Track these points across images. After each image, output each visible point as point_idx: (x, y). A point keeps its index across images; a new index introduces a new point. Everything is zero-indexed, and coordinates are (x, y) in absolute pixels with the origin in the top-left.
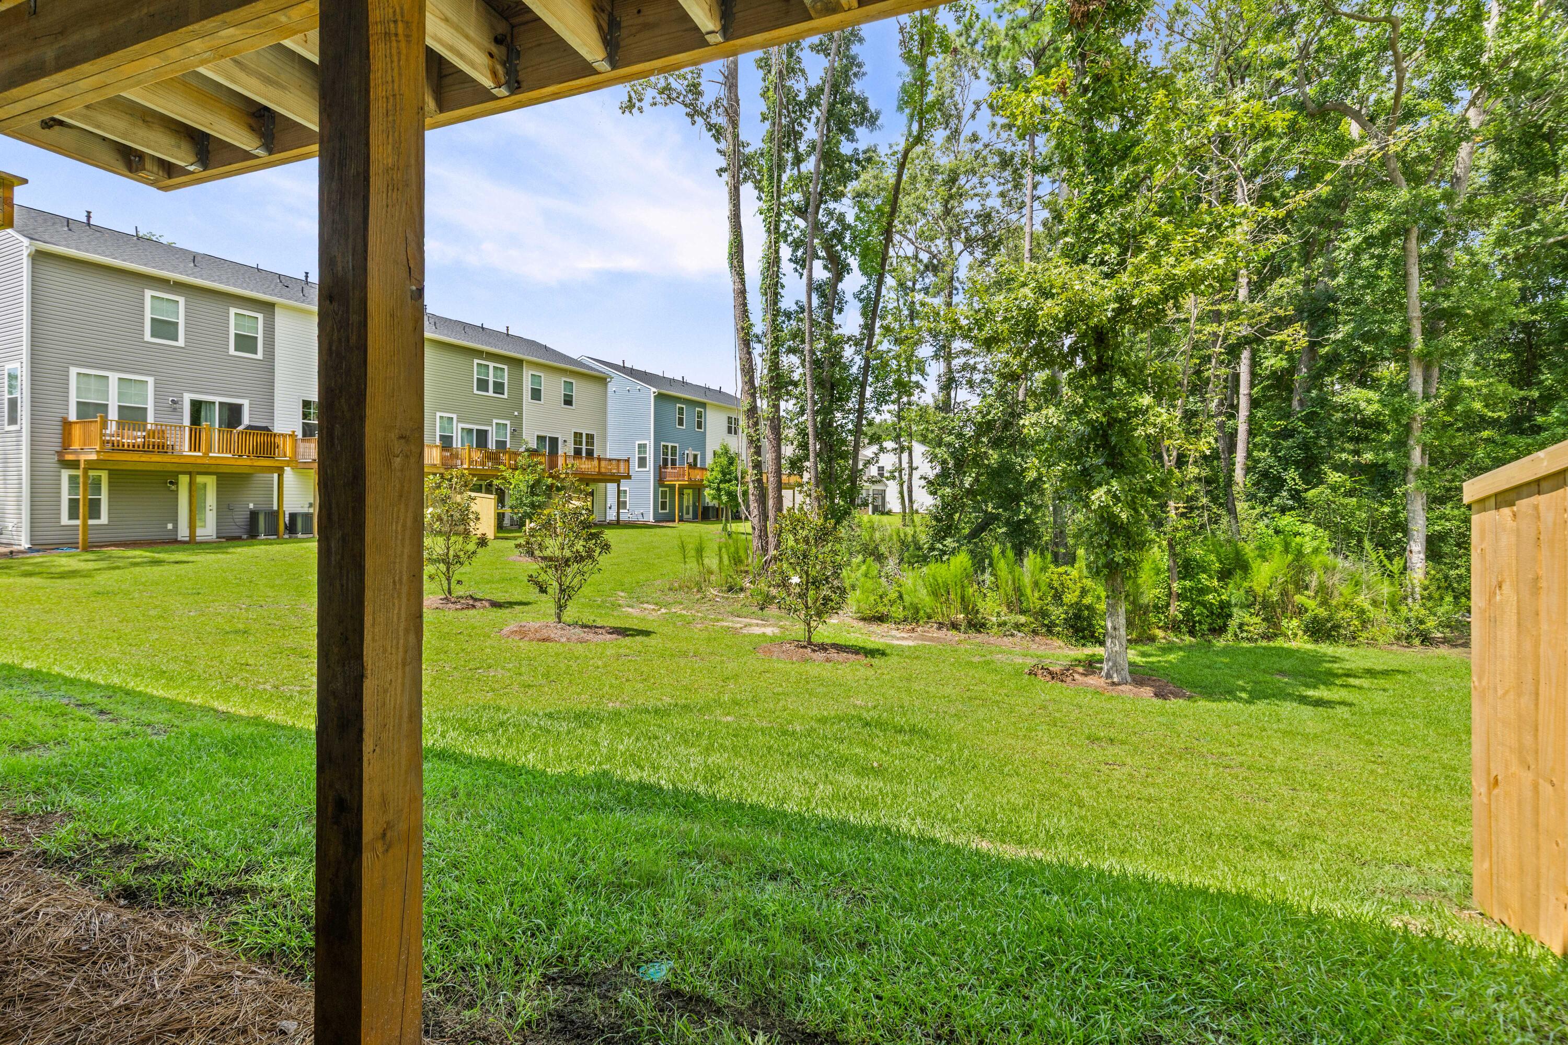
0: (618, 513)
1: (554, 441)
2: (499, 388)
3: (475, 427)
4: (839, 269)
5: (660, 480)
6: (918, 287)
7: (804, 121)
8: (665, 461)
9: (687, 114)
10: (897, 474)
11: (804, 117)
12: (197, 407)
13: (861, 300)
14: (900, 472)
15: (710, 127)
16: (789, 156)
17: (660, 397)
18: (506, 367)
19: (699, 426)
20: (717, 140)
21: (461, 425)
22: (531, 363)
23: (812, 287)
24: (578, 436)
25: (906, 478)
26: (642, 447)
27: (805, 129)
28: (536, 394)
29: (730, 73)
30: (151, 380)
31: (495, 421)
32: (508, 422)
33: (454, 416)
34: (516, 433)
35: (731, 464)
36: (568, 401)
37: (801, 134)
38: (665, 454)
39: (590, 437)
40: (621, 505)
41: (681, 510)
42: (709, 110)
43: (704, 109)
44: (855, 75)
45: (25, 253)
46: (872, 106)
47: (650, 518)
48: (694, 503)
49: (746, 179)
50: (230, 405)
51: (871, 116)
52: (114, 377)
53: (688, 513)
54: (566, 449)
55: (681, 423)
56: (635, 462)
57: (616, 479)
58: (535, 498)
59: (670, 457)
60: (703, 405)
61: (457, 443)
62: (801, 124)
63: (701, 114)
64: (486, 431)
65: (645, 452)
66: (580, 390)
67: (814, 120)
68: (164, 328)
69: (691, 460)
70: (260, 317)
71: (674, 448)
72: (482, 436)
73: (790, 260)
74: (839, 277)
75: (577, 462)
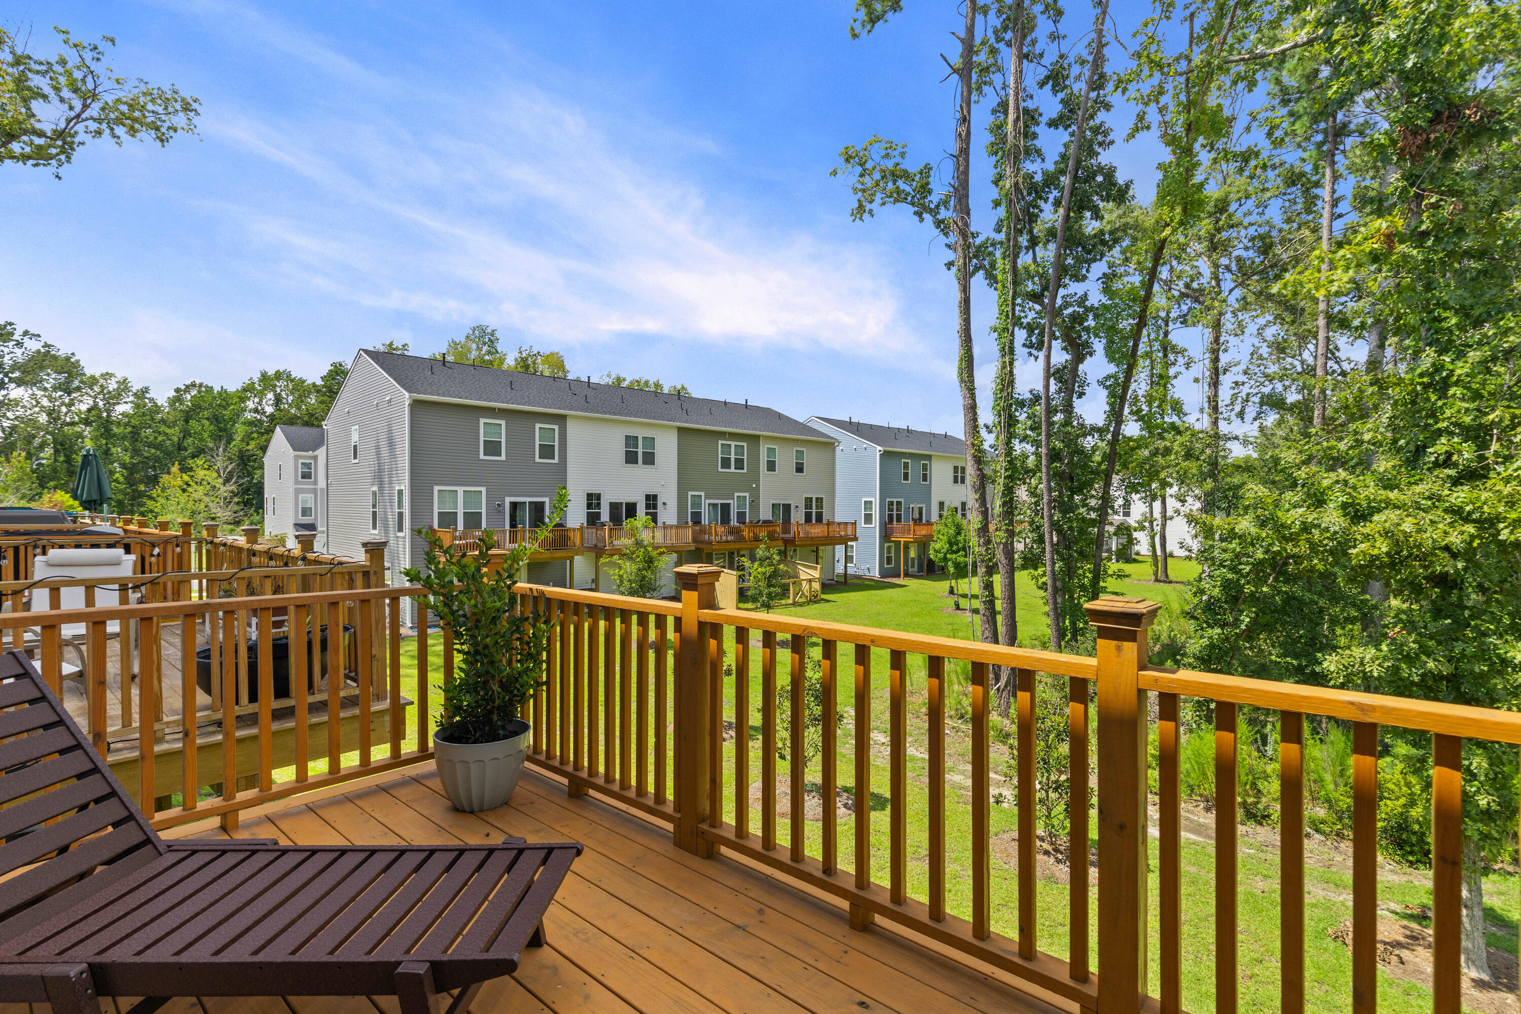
0: (846, 567)
1: (787, 508)
2: (739, 464)
3: (720, 502)
4: (1080, 351)
5: (886, 535)
6: (1173, 315)
7: (1041, 203)
8: (891, 516)
9: (915, 213)
10: (1147, 524)
11: (1041, 198)
12: (514, 506)
13: (1107, 387)
14: (1151, 522)
15: (938, 223)
16: (1023, 240)
17: (885, 455)
18: (745, 444)
19: (925, 479)
20: (946, 235)
21: (708, 501)
22: (764, 437)
23: (1049, 372)
24: (808, 501)
25: (1157, 529)
26: (868, 504)
27: (1041, 211)
28: (771, 466)
29: (960, 184)
30: (483, 489)
31: (736, 494)
32: (747, 495)
33: (703, 494)
34: (755, 504)
35: (959, 533)
36: (800, 469)
37: (1037, 216)
38: (891, 510)
39: (819, 500)
40: (848, 559)
41: (906, 564)
42: (937, 207)
43: (932, 206)
44: (1100, 144)
45: (407, 403)
46: (1121, 178)
47: (876, 573)
48: (919, 557)
49: (977, 269)
50: (536, 503)
51: (1119, 190)
52: (460, 490)
53: (913, 566)
54: (798, 517)
55: (906, 478)
56: (862, 523)
57: (844, 540)
58: (772, 589)
59: (895, 513)
60: (929, 457)
61: (705, 520)
62: (1037, 207)
63: (930, 211)
64: (729, 505)
65: (871, 509)
66: (810, 458)
67: (1051, 199)
68: (492, 448)
69: (917, 516)
70: (556, 427)
71: (899, 503)
72: (726, 508)
73: (1024, 345)
74: (1079, 358)
75: (808, 528)
